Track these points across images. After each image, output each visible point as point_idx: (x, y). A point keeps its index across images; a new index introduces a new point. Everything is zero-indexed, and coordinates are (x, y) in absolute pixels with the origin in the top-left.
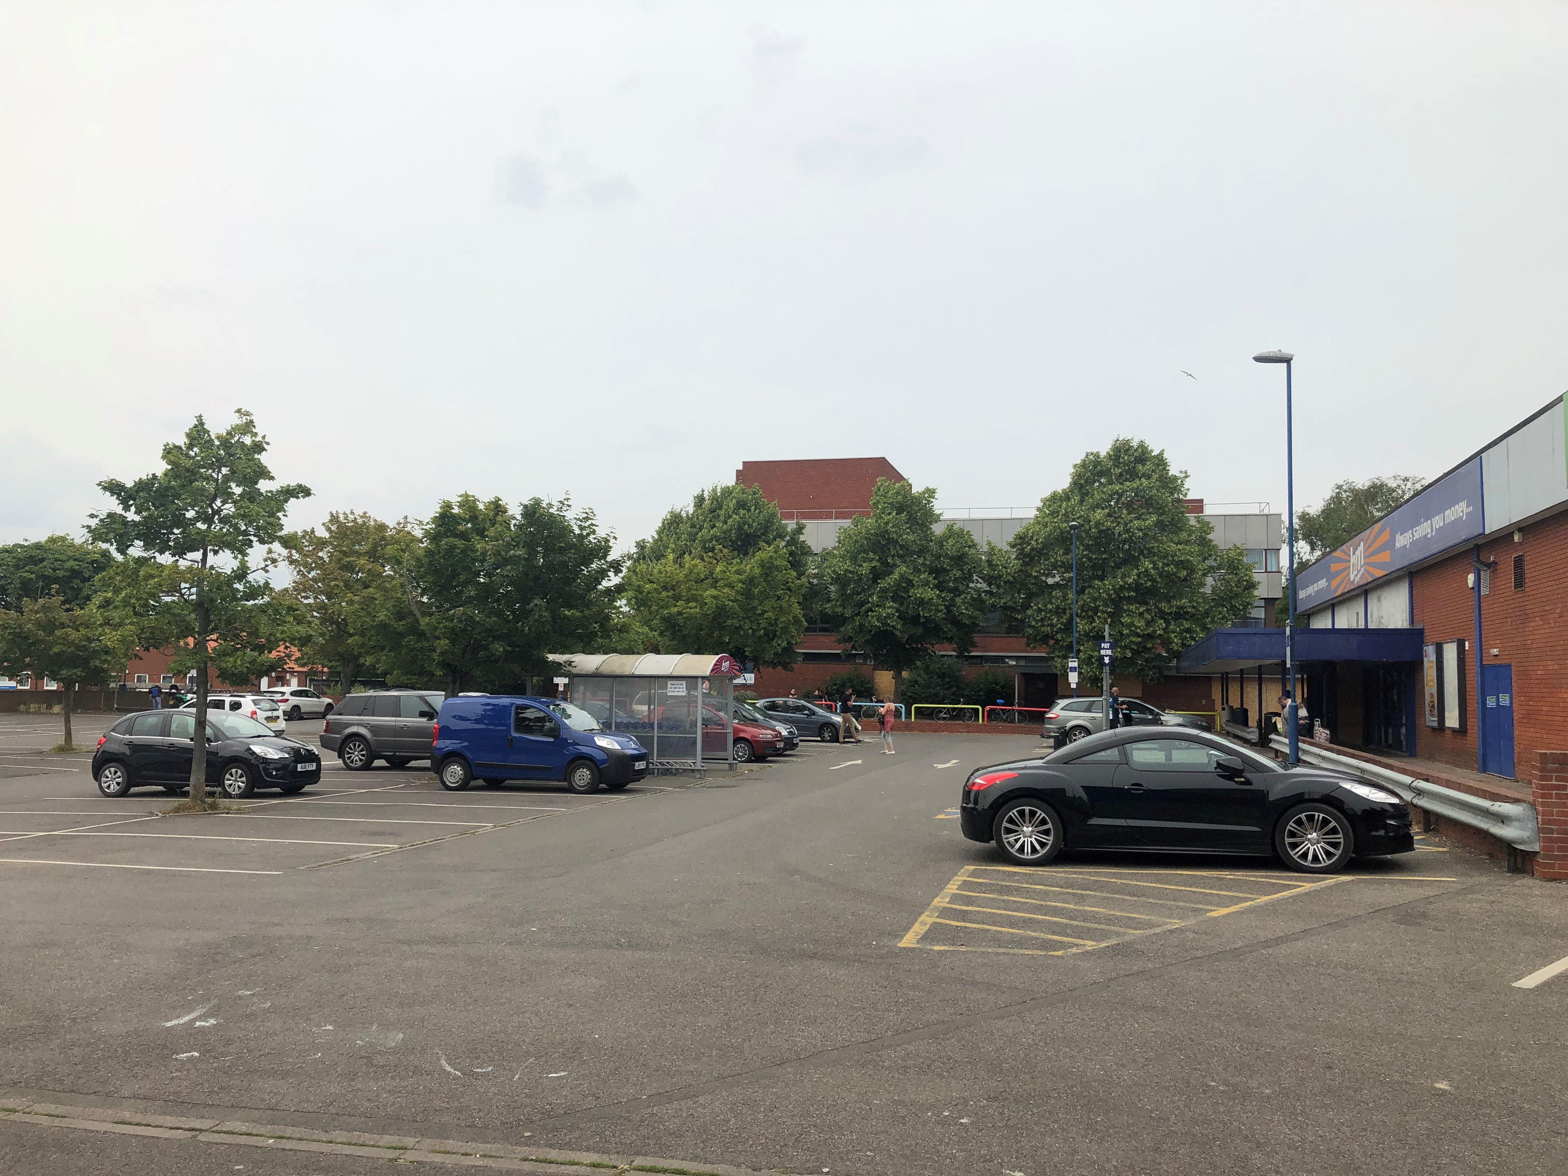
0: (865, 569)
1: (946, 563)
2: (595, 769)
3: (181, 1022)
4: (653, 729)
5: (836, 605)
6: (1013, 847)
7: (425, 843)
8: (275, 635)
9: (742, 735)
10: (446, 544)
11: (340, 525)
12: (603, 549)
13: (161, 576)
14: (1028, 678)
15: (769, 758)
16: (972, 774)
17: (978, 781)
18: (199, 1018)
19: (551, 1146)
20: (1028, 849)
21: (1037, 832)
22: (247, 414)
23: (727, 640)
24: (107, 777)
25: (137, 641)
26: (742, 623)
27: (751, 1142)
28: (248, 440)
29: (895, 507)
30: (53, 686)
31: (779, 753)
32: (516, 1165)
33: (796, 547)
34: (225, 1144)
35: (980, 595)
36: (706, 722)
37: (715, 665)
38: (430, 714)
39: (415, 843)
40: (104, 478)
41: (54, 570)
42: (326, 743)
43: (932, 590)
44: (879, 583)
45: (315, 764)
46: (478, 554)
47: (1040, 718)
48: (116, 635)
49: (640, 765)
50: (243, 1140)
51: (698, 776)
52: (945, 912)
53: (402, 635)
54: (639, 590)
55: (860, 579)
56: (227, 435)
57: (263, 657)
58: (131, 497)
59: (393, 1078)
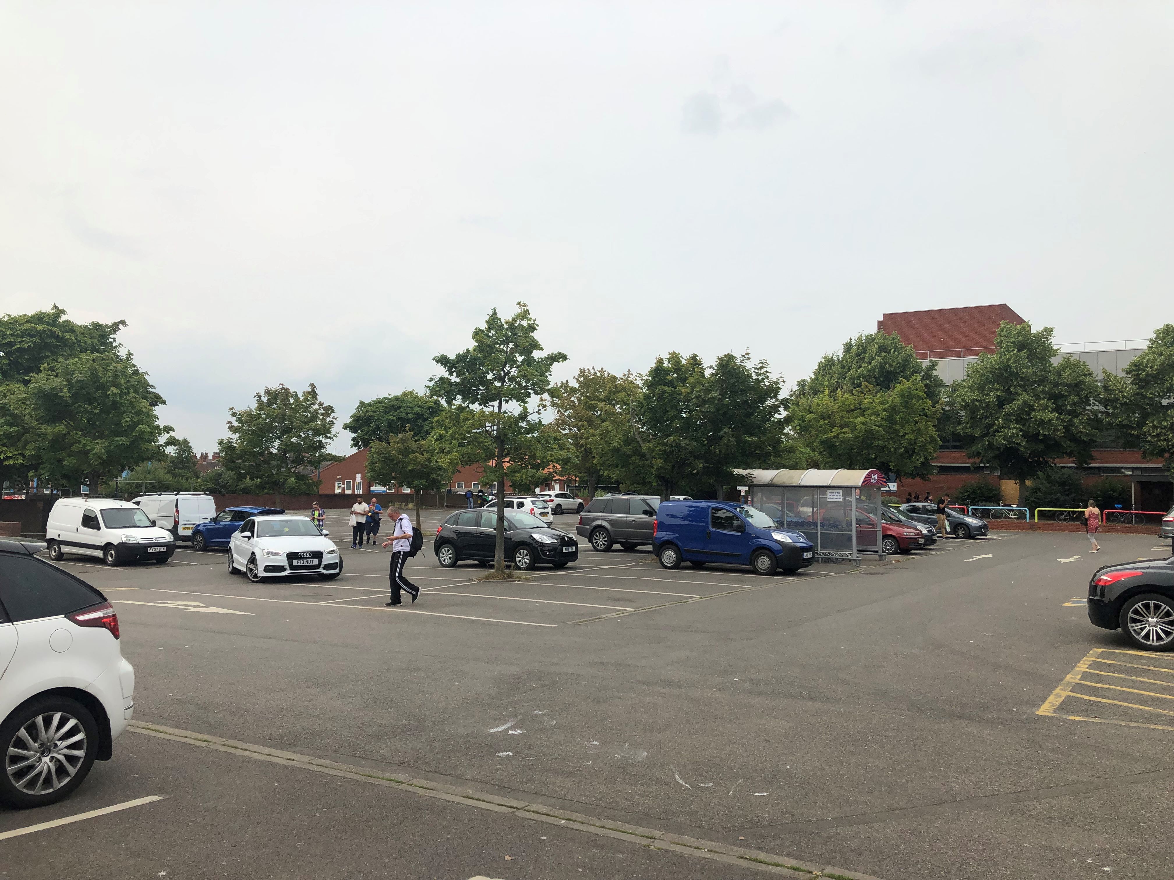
0: (992, 397)
1: (1064, 390)
2: (772, 556)
3: (500, 730)
4: (817, 527)
5: (966, 428)
6: (1139, 634)
7: (652, 608)
8: (546, 458)
9: (889, 532)
10: (659, 390)
11: (586, 377)
12: (774, 390)
13: (474, 419)
14: (1144, 486)
15: (912, 551)
16: (1098, 572)
17: (1104, 577)
18: (511, 728)
19: (760, 849)
20: (1153, 636)
21: (1162, 623)
22: (525, 305)
23: (873, 457)
24: (443, 554)
25: (460, 462)
26: (887, 443)
27: (919, 866)
28: (525, 323)
29: (1017, 345)
30: (407, 491)
31: (921, 547)
32: (735, 861)
33: (930, 381)
34: (533, 820)
35: (1097, 416)
36: (859, 522)
37: (866, 477)
38: (650, 512)
39: (645, 608)
40: (438, 355)
41: (407, 414)
42: (580, 532)
43: (1051, 413)
44: (1004, 408)
45: (574, 547)
46: (682, 397)
47: (1158, 520)
48: (448, 459)
49: (808, 555)
50: (544, 818)
51: (854, 564)
52: (1077, 687)
53: (629, 456)
54: (802, 419)
55: (988, 405)
56: (512, 320)
57: (539, 473)
58: (453, 366)
59: (642, 785)
